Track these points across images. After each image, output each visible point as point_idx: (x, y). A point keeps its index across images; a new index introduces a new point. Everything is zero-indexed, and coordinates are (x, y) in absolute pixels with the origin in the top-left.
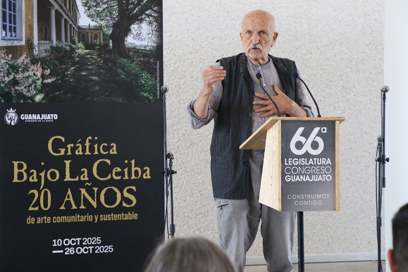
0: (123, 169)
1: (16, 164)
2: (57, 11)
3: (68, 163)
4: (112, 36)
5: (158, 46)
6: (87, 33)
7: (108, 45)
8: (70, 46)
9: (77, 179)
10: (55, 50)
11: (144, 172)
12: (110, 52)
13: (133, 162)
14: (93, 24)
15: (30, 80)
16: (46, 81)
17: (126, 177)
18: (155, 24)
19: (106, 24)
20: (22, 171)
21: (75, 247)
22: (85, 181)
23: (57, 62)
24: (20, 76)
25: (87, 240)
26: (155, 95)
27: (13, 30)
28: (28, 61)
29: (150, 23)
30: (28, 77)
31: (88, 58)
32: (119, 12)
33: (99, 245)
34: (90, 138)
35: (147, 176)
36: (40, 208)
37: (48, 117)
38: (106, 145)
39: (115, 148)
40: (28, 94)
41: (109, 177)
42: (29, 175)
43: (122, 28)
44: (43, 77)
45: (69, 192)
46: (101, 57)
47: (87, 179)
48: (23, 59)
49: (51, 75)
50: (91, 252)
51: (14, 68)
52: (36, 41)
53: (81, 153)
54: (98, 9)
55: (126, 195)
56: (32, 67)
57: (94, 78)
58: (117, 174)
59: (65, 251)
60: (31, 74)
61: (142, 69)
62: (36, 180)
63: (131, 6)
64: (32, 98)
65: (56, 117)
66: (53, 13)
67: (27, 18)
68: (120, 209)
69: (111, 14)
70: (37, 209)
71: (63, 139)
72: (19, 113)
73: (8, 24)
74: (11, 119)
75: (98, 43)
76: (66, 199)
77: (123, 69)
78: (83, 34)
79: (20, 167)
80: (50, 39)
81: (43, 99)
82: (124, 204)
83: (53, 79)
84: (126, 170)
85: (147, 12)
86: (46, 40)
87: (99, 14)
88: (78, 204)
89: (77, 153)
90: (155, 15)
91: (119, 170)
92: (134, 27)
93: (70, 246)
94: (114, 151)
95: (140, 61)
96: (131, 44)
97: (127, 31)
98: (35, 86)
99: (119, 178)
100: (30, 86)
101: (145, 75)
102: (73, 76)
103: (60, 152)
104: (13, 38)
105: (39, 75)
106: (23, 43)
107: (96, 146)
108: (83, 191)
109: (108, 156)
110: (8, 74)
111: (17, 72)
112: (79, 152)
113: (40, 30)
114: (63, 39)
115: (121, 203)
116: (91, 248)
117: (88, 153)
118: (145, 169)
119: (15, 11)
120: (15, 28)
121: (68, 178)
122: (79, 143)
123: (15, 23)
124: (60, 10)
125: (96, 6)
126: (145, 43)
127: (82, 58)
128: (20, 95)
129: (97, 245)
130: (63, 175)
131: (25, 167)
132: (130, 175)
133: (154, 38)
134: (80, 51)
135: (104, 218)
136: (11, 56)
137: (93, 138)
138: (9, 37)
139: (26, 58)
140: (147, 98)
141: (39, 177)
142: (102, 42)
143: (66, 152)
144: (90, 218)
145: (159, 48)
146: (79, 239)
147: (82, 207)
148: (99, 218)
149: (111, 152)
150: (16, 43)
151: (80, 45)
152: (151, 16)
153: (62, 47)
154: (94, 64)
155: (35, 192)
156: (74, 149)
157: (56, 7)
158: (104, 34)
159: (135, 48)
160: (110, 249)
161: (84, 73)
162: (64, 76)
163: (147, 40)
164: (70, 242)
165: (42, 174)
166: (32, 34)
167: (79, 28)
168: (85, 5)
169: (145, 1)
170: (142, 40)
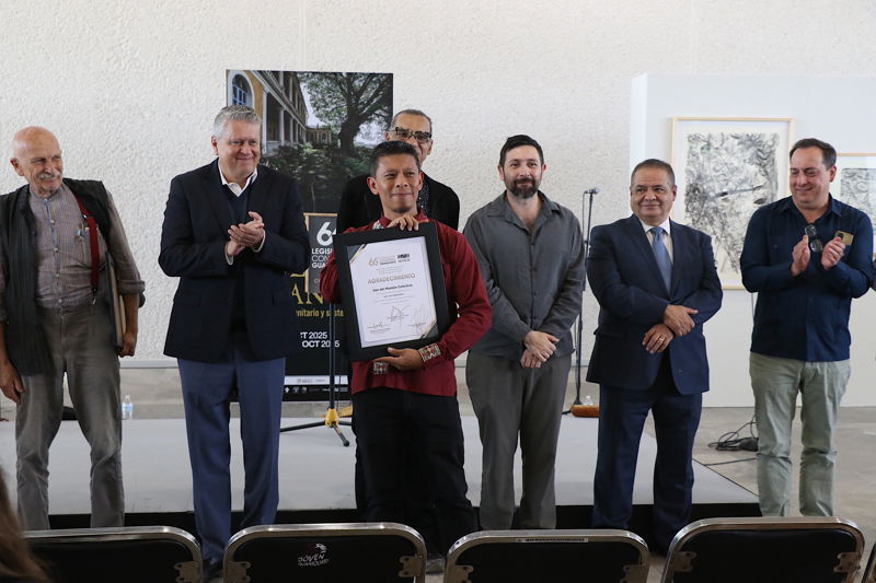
2: (285, 112)
4: (340, 136)
6: (316, 133)
7: (336, 144)
8: (298, 145)
10: (283, 149)
12: (338, 151)
14: (321, 124)
18: (385, 123)
19: (335, 124)
23: (285, 162)
25: (313, 334)
29: (379, 123)
31: (316, 158)
32: (348, 112)
33: (326, 340)
43: (350, 128)
45: (296, 288)
46: (329, 157)
50: (317, 346)
54: (327, 109)
57: (321, 176)
63: (361, 106)
66: (282, 113)
69: (340, 114)
75: (326, 142)
77: (351, 168)
78: (311, 134)
80: (278, 139)
85: (377, 112)
86: (274, 139)
87: (327, 114)
88: (304, 299)
90: (386, 115)
92: (363, 127)
96: (360, 143)
97: (356, 130)
102: (300, 174)
113: (268, 130)
114: (292, 139)
116: (317, 342)
124: (288, 111)
125: (325, 106)
126: (372, 142)
127: (310, 157)
129: (323, 339)
134: (308, 150)
142: (330, 141)
144: (316, 313)
146: (305, 333)
147: (308, 302)
148: (325, 314)
151: (308, 144)
152: (381, 115)
153: (290, 147)
154: (321, 163)
157: (285, 107)
158: (332, 134)
159: (363, 148)
160: (336, 344)
161: (311, 172)
163: (376, 140)
167: (307, 128)
168: (314, 105)
169: (375, 100)
170: (371, 139)
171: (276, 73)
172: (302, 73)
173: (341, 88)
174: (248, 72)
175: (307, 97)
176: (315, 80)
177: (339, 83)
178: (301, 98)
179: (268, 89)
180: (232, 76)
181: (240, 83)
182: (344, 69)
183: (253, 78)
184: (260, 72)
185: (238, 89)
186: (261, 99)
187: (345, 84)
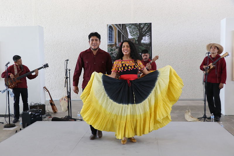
2: (123, 35)
4: (137, 40)
5: (150, 43)
7: (136, 43)
12: (137, 45)
14: (132, 37)
15: (116, 53)
18: (149, 36)
19: (136, 37)
24: (113, 52)
30: (115, 52)
32: (139, 34)
43: (140, 38)
48: (114, 47)
51: (112, 50)
52: (117, 43)
56: (116, 49)
63: (143, 32)
67: (115, 37)
69: (137, 34)
73: (110, 39)
85: (147, 34)
87: (134, 35)
90: (150, 34)
92: (144, 38)
95: (145, 47)
96: (143, 42)
97: (142, 39)
104: (112, 42)
106: (114, 43)
111: (112, 51)
113: (118, 40)
119: (112, 36)
120: (112, 40)
123: (112, 38)
125: (133, 33)
133: (149, 40)
136: (111, 47)
138: (110, 42)
150: (112, 44)
157: (123, 34)
158: (135, 40)
166: (116, 41)
167: (128, 39)
168: (130, 33)
169: (147, 30)
170: (146, 41)
171: (120, 25)
172: (127, 24)
173: (137, 28)
174: (112, 25)
175: (128, 31)
176: (130, 26)
177: (137, 26)
178: (127, 31)
179: (118, 29)
180: (108, 26)
181: (110, 28)
182: (138, 22)
183: (114, 26)
184: (116, 24)
185: (110, 29)
186: (116, 32)
187: (138, 26)
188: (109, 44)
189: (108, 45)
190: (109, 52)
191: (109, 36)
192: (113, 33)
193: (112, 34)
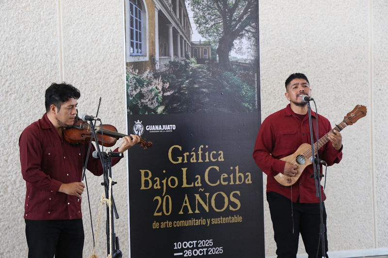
0: (229, 175)
1: (143, 172)
2: (174, 28)
3: (184, 170)
4: (219, 51)
5: (255, 59)
6: (199, 48)
7: (214, 59)
8: (185, 61)
9: (192, 185)
10: (173, 64)
11: (246, 177)
12: (217, 65)
13: (237, 168)
14: (203, 40)
15: (153, 93)
16: (166, 94)
17: (232, 183)
18: (253, 39)
19: (213, 40)
20: (148, 179)
21: (192, 249)
22: (199, 187)
23: (174, 76)
24: (145, 90)
25: (202, 242)
26: (254, 105)
27: (139, 46)
28: (151, 75)
29: (249, 38)
30: (151, 91)
31: (199, 72)
32: (224, 28)
33: (212, 247)
34: (202, 146)
35: (249, 181)
36: (163, 213)
37: (168, 128)
38: (215, 152)
39: (222, 155)
40: (152, 107)
41: (218, 183)
42: (154, 182)
43: (226, 44)
44: (164, 90)
45: (186, 198)
46: (210, 71)
47: (200, 185)
48: (147, 74)
49: (170, 88)
50: (205, 254)
51: (140, 82)
52: (157, 57)
53: (195, 161)
54: (207, 26)
55: (233, 199)
56: (155, 81)
57: (204, 90)
58: (225, 180)
59: (184, 254)
60: (154, 87)
61: (243, 82)
62: (159, 187)
63: (234, 23)
64: (155, 110)
65: (174, 127)
66: (171, 30)
67: (150, 36)
68: (228, 213)
69: (217, 30)
70: (160, 214)
71: (180, 148)
72: (144, 125)
73: (135, 41)
74: (138, 130)
75: (207, 58)
76: (184, 204)
77: (228, 82)
78: (195, 50)
79: (146, 175)
80: (169, 55)
81: (164, 110)
82: (231, 208)
83: (172, 92)
84: (232, 176)
85: (246, 28)
86: (165, 55)
87: (207, 31)
88: (193, 209)
89: (192, 161)
90: (253, 31)
91: (226, 176)
92: (236, 42)
93: (188, 249)
94: (221, 159)
95: (241, 74)
96: (234, 58)
97: (230, 46)
98: (157, 99)
99: (226, 183)
100: (153, 99)
101: (246, 86)
102: (188, 88)
103: (177, 160)
104: (139, 54)
105: (160, 89)
106: (147, 59)
107: (207, 154)
108: (197, 196)
109: (217, 163)
110: (136, 88)
111: (142, 86)
112: (193, 160)
114: (180, 55)
115: (228, 207)
116: (205, 249)
117: (200, 160)
118: (247, 174)
119: (140, 30)
120: (140, 44)
121: (185, 185)
122: (193, 151)
123: (140, 41)
124: (176, 27)
125: (205, 23)
126: (245, 57)
127: (194, 70)
128: (146, 107)
129: (210, 247)
130: (181, 182)
131: (150, 175)
132: (235, 181)
133: (252, 52)
134: (193, 65)
135: (215, 221)
136: (137, 71)
137: (205, 146)
138: (135, 53)
139: (150, 72)
140: (248, 108)
141: (162, 184)
142: (210, 56)
143: (183, 160)
144: (203, 222)
145: (257, 62)
146: (195, 242)
147: (197, 211)
148: (211, 221)
149: (219, 160)
150: (142, 59)
151: (193, 59)
152: (250, 31)
153: (178, 62)
154: (204, 77)
155: (158, 198)
156: (189, 157)
157: (174, 24)
158: (212, 49)
159: (237, 62)
160: (219, 250)
161: (196, 86)
162: (180, 89)
163: (247, 54)
164: (188, 245)
165: (164, 181)
166: (154, 50)
167: (192, 44)
168: (197, 22)
169: (245, 17)
170: (243, 54)
173: (218, 6)
175: (191, 14)
178: (186, 16)
179: (159, 6)
185: (134, 6)
186: (153, 16)
188: (133, 60)
189: (127, 64)
190: (130, 88)
191: (132, 31)
192: (142, 21)
193: (140, 22)
